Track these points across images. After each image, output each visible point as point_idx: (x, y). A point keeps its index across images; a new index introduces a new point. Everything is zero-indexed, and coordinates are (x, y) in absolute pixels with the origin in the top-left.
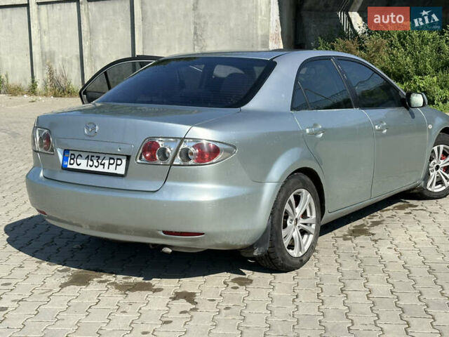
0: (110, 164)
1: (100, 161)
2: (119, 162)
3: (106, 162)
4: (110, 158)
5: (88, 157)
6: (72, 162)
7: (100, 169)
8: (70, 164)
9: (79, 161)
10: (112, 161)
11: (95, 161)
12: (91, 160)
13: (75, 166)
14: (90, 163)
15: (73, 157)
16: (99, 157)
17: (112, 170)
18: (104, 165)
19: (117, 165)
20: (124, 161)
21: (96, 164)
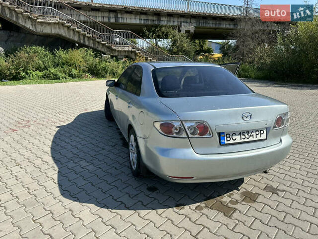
0: (257, 135)
1: (250, 135)
2: (262, 132)
3: (254, 134)
4: (256, 131)
5: (240, 134)
6: (228, 139)
7: (251, 139)
8: (227, 141)
9: (234, 138)
10: (258, 133)
11: (246, 135)
12: (243, 135)
13: (232, 142)
14: (243, 137)
15: (228, 136)
16: (249, 132)
17: (259, 138)
18: (253, 136)
19: (261, 134)
20: (265, 131)
21: (247, 137)
